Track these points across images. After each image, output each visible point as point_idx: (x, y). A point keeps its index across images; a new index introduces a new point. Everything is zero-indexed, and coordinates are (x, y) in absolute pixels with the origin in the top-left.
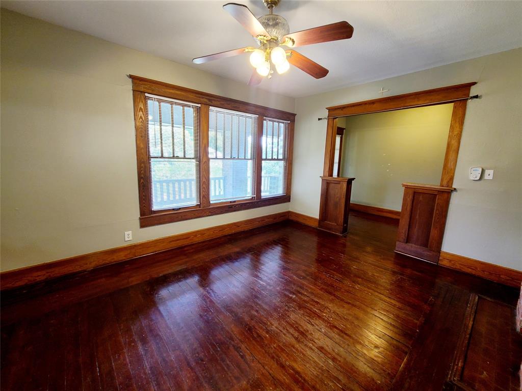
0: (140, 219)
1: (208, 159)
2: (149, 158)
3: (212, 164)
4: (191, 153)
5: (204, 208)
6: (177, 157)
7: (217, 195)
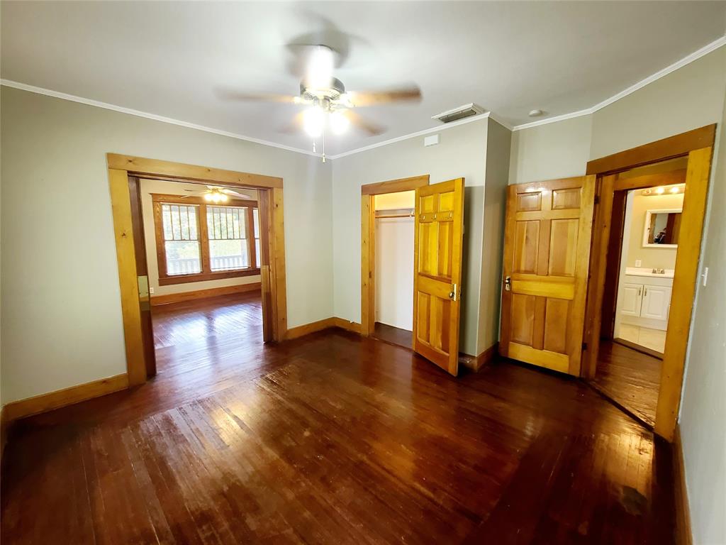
0: (159, 280)
1: (208, 240)
2: (164, 241)
3: (211, 243)
4: (195, 235)
5: (206, 274)
6: (184, 240)
7: (216, 266)
